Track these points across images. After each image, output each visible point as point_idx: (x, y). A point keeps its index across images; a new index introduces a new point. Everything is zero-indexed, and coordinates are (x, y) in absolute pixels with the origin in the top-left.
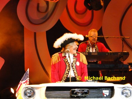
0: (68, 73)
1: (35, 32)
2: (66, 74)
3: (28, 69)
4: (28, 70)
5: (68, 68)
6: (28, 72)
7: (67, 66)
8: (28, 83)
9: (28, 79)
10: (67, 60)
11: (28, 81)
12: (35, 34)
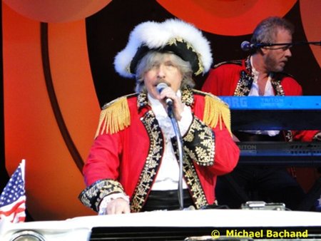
0: (157, 169)
1: (44, 21)
2: (150, 170)
3: (24, 161)
4: (22, 165)
5: (156, 149)
6: (23, 174)
7: (155, 143)
8: (23, 214)
9: (23, 198)
10: (152, 119)
11: (23, 206)
12: (44, 28)
